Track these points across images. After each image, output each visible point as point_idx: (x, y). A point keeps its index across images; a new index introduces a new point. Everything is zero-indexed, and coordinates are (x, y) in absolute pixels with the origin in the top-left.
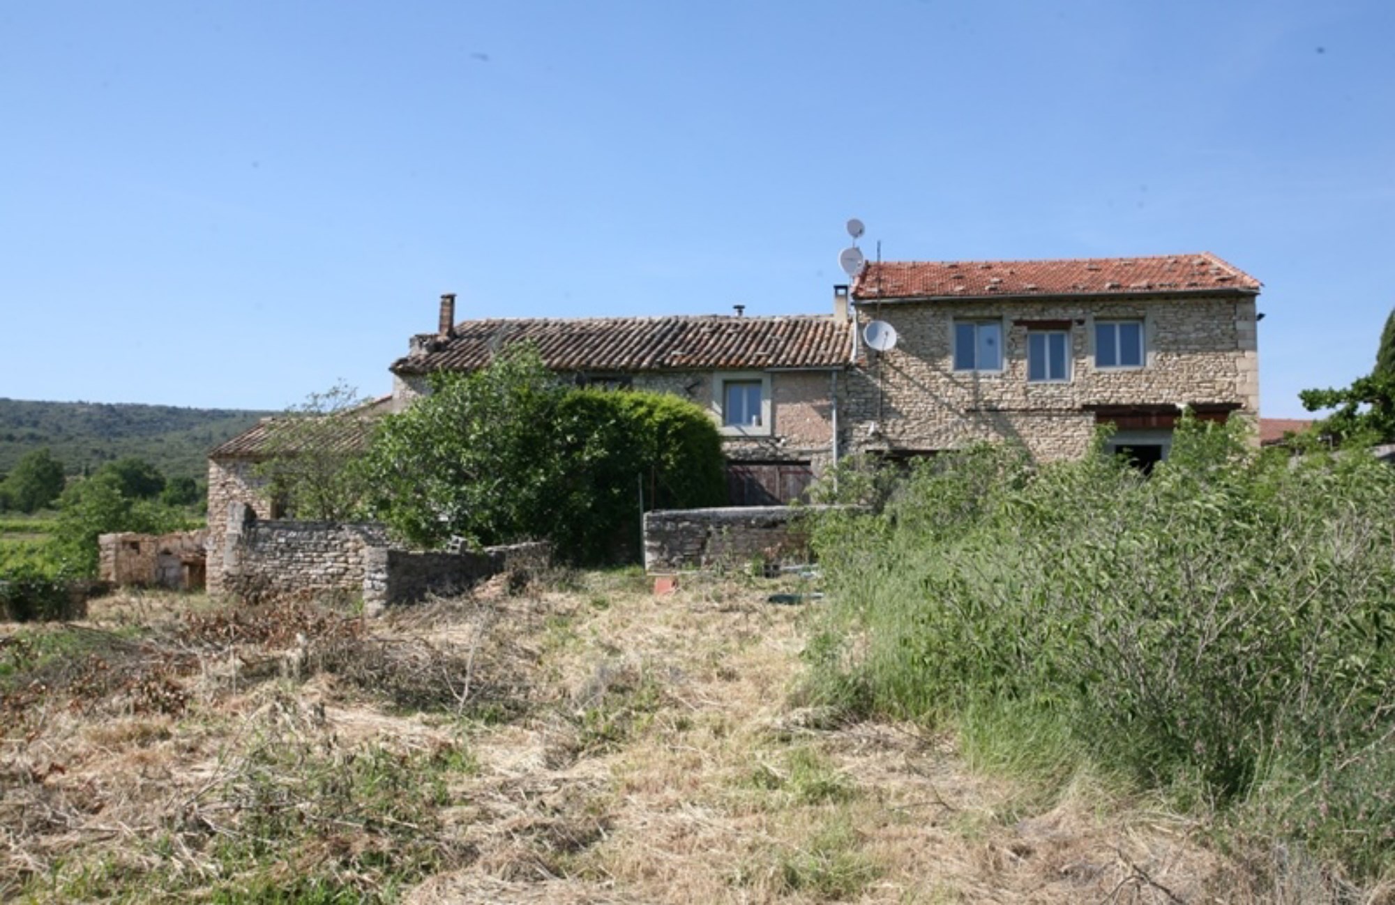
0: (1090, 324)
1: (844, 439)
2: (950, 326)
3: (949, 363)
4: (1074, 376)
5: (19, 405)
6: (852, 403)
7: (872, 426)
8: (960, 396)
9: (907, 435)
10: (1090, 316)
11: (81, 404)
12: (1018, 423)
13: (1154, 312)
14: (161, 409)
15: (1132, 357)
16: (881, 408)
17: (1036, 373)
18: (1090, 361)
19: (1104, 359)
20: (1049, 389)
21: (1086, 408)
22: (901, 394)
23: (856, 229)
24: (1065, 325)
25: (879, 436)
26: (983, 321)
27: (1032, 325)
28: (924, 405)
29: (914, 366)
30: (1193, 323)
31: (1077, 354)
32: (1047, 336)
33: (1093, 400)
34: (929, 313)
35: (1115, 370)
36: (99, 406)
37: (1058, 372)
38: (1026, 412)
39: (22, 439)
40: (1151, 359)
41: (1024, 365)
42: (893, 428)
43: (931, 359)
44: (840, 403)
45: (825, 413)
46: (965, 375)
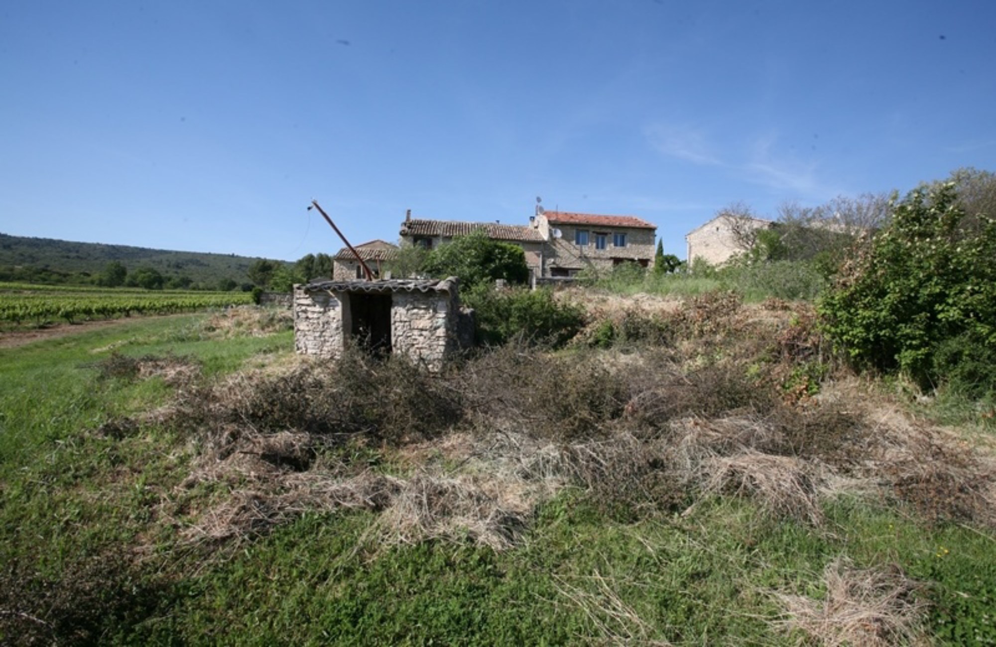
0: (613, 234)
1: (544, 263)
2: (574, 231)
3: (574, 243)
4: (608, 249)
5: (67, 243)
6: (546, 252)
7: (552, 260)
8: (576, 252)
9: (562, 264)
10: (613, 231)
11: (98, 244)
12: (593, 261)
13: (630, 232)
14: (136, 248)
15: (623, 244)
16: (554, 254)
17: (597, 247)
18: (612, 245)
19: (616, 245)
20: (601, 252)
21: (611, 258)
22: (561, 251)
23: (539, 200)
24: (606, 234)
25: (554, 263)
26: (582, 231)
27: (598, 233)
28: (567, 254)
29: (564, 243)
30: (639, 236)
31: (610, 242)
32: (600, 237)
33: (613, 256)
34: (568, 227)
35: (619, 248)
36: (107, 246)
37: (603, 247)
38: (595, 258)
39: (73, 258)
40: (628, 245)
41: (594, 245)
42: (558, 261)
43: (569, 241)
44: (543, 253)
45: (538, 255)
46: (578, 246)
